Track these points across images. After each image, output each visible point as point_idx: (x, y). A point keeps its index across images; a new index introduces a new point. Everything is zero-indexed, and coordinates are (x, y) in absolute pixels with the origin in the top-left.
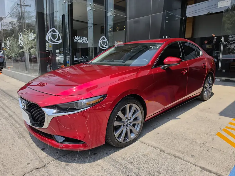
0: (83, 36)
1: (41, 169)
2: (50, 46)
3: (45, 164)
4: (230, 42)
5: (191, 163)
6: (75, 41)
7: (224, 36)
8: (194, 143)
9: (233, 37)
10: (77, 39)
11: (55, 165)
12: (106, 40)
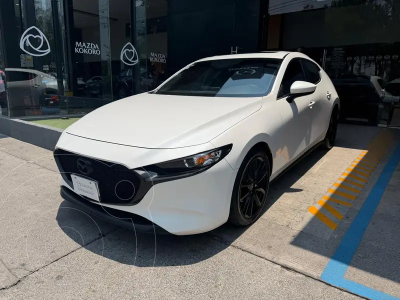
0: (90, 43)
1: (10, 290)
2: (28, 60)
3: (19, 279)
4: (334, 59)
5: (266, 259)
6: (76, 50)
7: (326, 48)
8: (273, 226)
9: (339, 51)
10: (80, 47)
11: (36, 279)
12: (134, 50)
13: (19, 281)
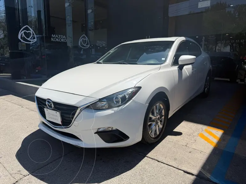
0: (61, 35)
2: (23, 45)
3: (16, 181)
7: (204, 36)
8: (177, 145)
13: (17, 182)
